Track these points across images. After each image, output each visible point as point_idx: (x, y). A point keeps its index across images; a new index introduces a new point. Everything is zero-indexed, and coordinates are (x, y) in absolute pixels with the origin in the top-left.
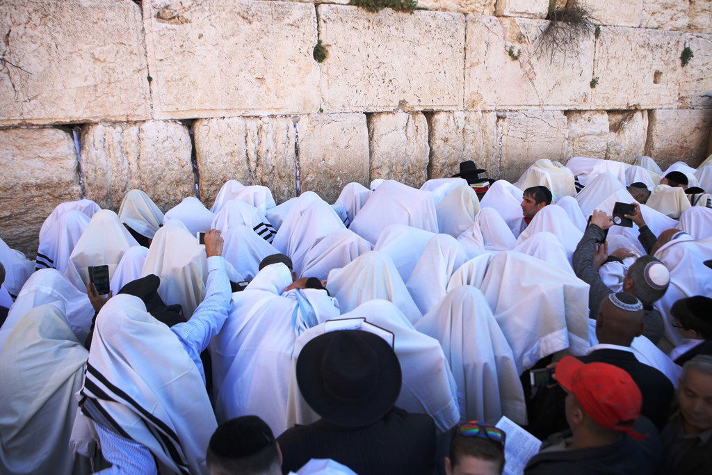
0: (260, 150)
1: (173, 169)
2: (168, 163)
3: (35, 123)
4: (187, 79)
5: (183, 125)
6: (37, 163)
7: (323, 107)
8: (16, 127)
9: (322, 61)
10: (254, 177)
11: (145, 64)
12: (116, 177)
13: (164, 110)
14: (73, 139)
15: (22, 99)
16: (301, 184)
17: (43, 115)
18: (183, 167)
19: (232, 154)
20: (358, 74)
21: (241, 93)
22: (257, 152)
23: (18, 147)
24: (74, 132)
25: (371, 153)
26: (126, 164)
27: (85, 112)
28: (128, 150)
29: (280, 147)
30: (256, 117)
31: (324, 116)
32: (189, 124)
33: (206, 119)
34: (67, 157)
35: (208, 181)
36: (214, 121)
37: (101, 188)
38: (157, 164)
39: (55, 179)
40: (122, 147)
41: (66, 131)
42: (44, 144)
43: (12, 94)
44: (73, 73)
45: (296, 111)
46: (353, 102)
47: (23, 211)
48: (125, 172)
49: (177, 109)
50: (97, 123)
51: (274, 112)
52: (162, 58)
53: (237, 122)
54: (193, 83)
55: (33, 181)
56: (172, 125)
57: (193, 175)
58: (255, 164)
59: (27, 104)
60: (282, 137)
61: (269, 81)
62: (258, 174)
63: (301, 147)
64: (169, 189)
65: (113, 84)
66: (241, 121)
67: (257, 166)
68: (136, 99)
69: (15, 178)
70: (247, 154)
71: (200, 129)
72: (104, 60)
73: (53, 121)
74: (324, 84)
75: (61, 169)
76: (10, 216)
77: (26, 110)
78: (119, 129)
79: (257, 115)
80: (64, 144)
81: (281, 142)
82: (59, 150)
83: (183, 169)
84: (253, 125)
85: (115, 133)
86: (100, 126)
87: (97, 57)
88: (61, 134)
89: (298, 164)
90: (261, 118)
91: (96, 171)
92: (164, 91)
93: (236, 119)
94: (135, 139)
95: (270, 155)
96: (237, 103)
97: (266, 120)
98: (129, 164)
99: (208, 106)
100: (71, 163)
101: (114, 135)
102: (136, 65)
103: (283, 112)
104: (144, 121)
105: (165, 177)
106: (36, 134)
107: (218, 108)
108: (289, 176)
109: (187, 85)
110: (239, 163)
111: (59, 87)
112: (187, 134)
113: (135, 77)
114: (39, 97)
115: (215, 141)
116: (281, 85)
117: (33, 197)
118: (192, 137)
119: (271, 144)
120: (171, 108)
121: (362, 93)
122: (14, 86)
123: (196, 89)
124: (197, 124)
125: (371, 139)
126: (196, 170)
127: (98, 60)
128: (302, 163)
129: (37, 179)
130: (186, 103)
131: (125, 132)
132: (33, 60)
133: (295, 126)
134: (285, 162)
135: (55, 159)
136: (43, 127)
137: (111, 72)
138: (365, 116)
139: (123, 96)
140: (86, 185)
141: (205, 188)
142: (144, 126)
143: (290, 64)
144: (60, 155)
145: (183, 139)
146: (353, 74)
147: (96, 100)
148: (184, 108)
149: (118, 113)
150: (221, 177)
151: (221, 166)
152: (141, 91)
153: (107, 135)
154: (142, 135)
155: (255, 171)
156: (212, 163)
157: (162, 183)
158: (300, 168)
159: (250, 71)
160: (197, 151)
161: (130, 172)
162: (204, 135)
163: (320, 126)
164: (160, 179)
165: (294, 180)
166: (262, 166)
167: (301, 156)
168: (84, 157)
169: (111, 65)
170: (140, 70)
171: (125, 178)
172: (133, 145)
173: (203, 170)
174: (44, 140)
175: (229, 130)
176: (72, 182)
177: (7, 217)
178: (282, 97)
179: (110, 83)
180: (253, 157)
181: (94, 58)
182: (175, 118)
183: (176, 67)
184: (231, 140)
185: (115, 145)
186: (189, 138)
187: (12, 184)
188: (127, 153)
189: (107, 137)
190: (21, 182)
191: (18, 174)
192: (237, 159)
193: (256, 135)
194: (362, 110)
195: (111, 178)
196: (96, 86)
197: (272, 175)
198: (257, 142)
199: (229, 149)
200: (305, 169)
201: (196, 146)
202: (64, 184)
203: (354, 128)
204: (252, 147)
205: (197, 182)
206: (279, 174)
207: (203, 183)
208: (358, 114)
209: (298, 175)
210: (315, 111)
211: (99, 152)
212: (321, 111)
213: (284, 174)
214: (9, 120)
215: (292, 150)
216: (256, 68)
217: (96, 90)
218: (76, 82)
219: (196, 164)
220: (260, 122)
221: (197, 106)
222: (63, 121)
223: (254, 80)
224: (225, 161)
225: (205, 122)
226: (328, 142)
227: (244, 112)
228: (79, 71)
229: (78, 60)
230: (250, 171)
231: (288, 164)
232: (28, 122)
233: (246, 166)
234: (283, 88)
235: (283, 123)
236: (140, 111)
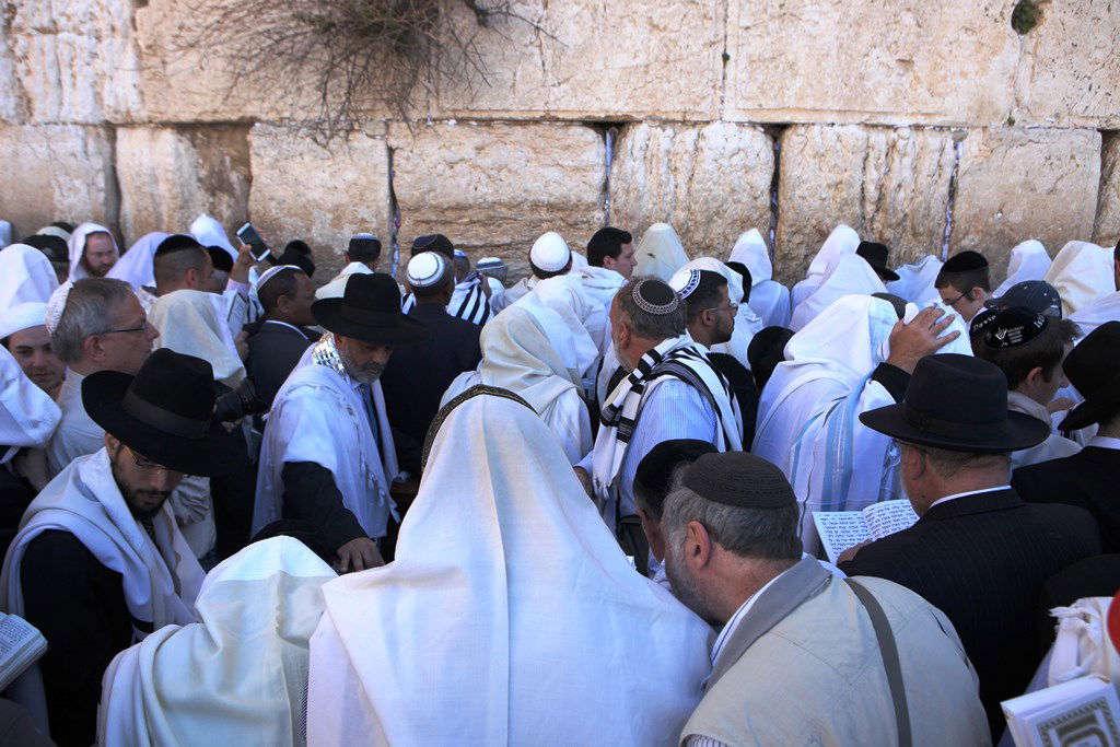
0: (887, 183)
1: (739, 201)
2: (733, 191)
3: (561, 116)
4: (783, 59)
5: (764, 133)
6: (554, 174)
7: (1016, 116)
8: (537, 122)
9: (1027, 32)
10: (868, 228)
11: (722, 35)
12: (654, 204)
13: (739, 106)
14: (605, 144)
15: (550, 83)
16: (950, 249)
17: (573, 106)
18: (756, 198)
19: (837, 185)
20: (1099, 55)
21: (869, 84)
22: (882, 186)
23: (534, 149)
24: (608, 135)
25: (1101, 207)
26: (672, 187)
27: (627, 104)
28: (678, 165)
29: (923, 181)
30: (888, 127)
31: (1015, 132)
32: (776, 131)
33: (803, 125)
34: (593, 167)
35: (791, 226)
36: (817, 129)
37: (632, 218)
38: (717, 191)
39: (574, 199)
40: (670, 160)
41: (597, 132)
42: (567, 148)
43: (540, 75)
44: (620, 46)
45: (963, 120)
46: (1079, 109)
47: (526, 239)
48: (669, 198)
49: (760, 105)
50: (640, 122)
51: (921, 120)
52: (749, 24)
53: (854, 133)
54: (792, 65)
55: (545, 198)
56: (748, 132)
57: (769, 214)
58: (874, 207)
59: (555, 89)
60: (928, 164)
61: (922, 66)
62: (877, 225)
63: (960, 185)
64: (728, 231)
65: (672, 64)
66: (861, 133)
67: (877, 210)
68: (700, 88)
69: (525, 191)
70: (863, 189)
71: (791, 140)
72: (665, 28)
73: (584, 115)
74: (1025, 73)
75: (582, 185)
76: (510, 245)
77: (552, 98)
78: (669, 131)
79: (891, 123)
80: (592, 147)
81: (925, 173)
82: (584, 157)
83: (754, 203)
84: (880, 139)
85: (663, 137)
86: (644, 126)
87: (655, 23)
88: (591, 134)
89: (951, 215)
90: (895, 130)
91: (628, 192)
92: (744, 76)
93: (853, 129)
94: (691, 148)
95: (902, 194)
96: (859, 101)
97: (906, 132)
98: (676, 187)
99: (809, 104)
100: (597, 177)
101: (661, 140)
102: (709, 35)
103: (938, 121)
104: (708, 123)
105: (725, 212)
106: (560, 133)
107: (826, 107)
108: (931, 233)
109: (780, 69)
110: (846, 203)
111: (599, 66)
112: (770, 148)
113: (705, 53)
114: (571, 81)
115: (812, 161)
116: (942, 73)
117: (541, 221)
118: (777, 154)
119: (907, 174)
120: (750, 105)
121: (1102, 92)
122: (544, 64)
123: (795, 75)
124: (789, 132)
125: (1105, 180)
126: (774, 208)
127: (656, 27)
128: (958, 213)
129: (551, 195)
130: (775, 97)
131: (679, 137)
132: (573, 28)
133: (955, 148)
134: (928, 208)
135: (577, 169)
136: (570, 123)
137: (671, 46)
138: (1099, 135)
139: (683, 83)
140: (611, 211)
141: (784, 237)
142: (706, 130)
143: (964, 37)
144: (585, 164)
145: (762, 155)
146: (1088, 56)
147: (644, 86)
148: (772, 105)
149: (673, 107)
150: (814, 222)
151: (817, 203)
152: (711, 76)
153: (652, 140)
154: (702, 143)
155: (872, 219)
156: (803, 198)
157: (720, 221)
158: (953, 222)
159: (888, 48)
160: (782, 176)
161: (676, 198)
162: (796, 151)
163: (1003, 149)
164: (717, 213)
165: (938, 242)
166: (886, 211)
167: (959, 200)
168: (615, 170)
169: (673, 35)
170: (714, 43)
171: (667, 207)
172: (686, 157)
173: (786, 207)
174: (568, 142)
175: (839, 146)
176: (594, 204)
177: (507, 244)
178: (940, 95)
179: (667, 62)
180: (872, 192)
181: (651, 24)
182: (754, 120)
183: (768, 40)
184: (839, 162)
185: (661, 156)
186: (772, 154)
187: (519, 200)
188: (676, 170)
189: (650, 144)
190: (531, 199)
191: (529, 186)
192: (844, 194)
193: (883, 156)
194: (1096, 123)
195: (648, 205)
196: (647, 66)
197: (900, 230)
198: (883, 170)
199: (834, 177)
200: (962, 225)
201: (782, 168)
202: (583, 207)
203: (1073, 157)
204: (873, 175)
205: (774, 227)
206: (913, 228)
207: (783, 228)
208: (1085, 131)
209: (947, 234)
210: (997, 124)
211: (637, 164)
212: (1011, 122)
213: (921, 229)
214: (530, 111)
215: (944, 190)
216: (901, 43)
217: (646, 73)
218: (622, 60)
219: (777, 199)
220: (893, 135)
221: (792, 103)
222: (597, 115)
223: (893, 64)
224: (824, 196)
225: (801, 130)
226: (1015, 179)
227: (868, 116)
228: (628, 43)
229: (630, 28)
230: (864, 218)
231: (933, 212)
232: (552, 114)
233: (857, 209)
234: (944, 78)
235: (934, 141)
236: (704, 106)
